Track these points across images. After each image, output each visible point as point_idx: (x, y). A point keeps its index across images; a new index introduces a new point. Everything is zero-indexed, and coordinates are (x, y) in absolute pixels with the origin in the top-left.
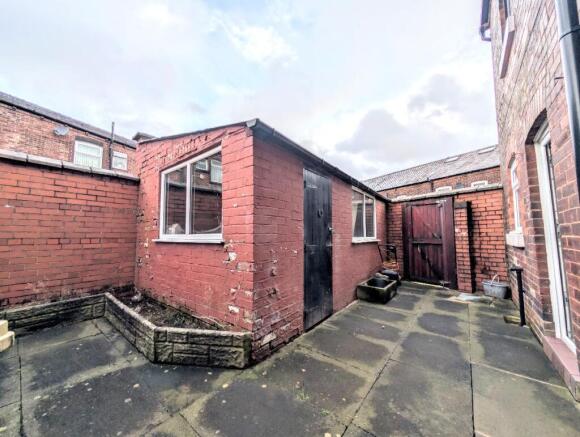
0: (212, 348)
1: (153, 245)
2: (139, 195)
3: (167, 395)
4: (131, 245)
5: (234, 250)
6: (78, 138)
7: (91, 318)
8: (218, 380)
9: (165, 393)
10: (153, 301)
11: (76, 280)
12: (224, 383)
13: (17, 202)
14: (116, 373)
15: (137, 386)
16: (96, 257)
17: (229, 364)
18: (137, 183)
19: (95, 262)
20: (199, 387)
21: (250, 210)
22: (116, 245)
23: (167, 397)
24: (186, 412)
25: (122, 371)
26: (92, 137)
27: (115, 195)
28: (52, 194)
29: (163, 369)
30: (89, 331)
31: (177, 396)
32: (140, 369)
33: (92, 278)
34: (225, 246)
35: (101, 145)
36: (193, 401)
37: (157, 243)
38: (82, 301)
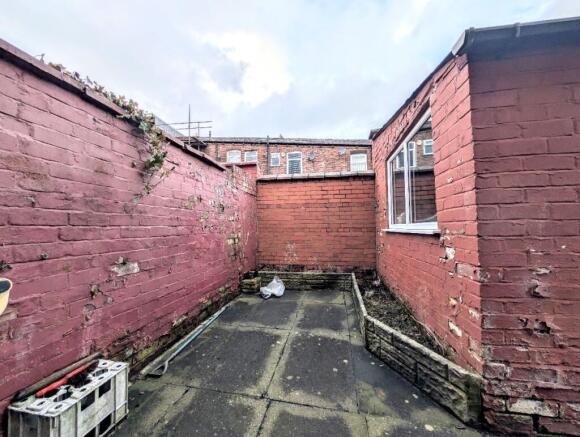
0: (419, 366)
1: (385, 235)
2: (374, 187)
3: (365, 388)
4: (372, 234)
5: (451, 245)
6: (352, 153)
7: (344, 290)
8: (422, 413)
9: (365, 385)
10: (386, 289)
11: (337, 259)
12: (430, 423)
13: (307, 205)
14: (339, 341)
15: (346, 361)
16: (349, 243)
17: (444, 403)
18: (372, 177)
19: (349, 247)
20: (396, 404)
21: (469, 183)
22: (361, 234)
23: (363, 390)
24: (372, 419)
25: (343, 342)
26: (360, 149)
27: (357, 192)
28: (320, 197)
29: (371, 360)
30: (339, 300)
31: (371, 395)
32: (356, 348)
33: (347, 259)
34: (442, 238)
35: (365, 152)
36: (383, 414)
37: (388, 233)
38: (338, 276)
